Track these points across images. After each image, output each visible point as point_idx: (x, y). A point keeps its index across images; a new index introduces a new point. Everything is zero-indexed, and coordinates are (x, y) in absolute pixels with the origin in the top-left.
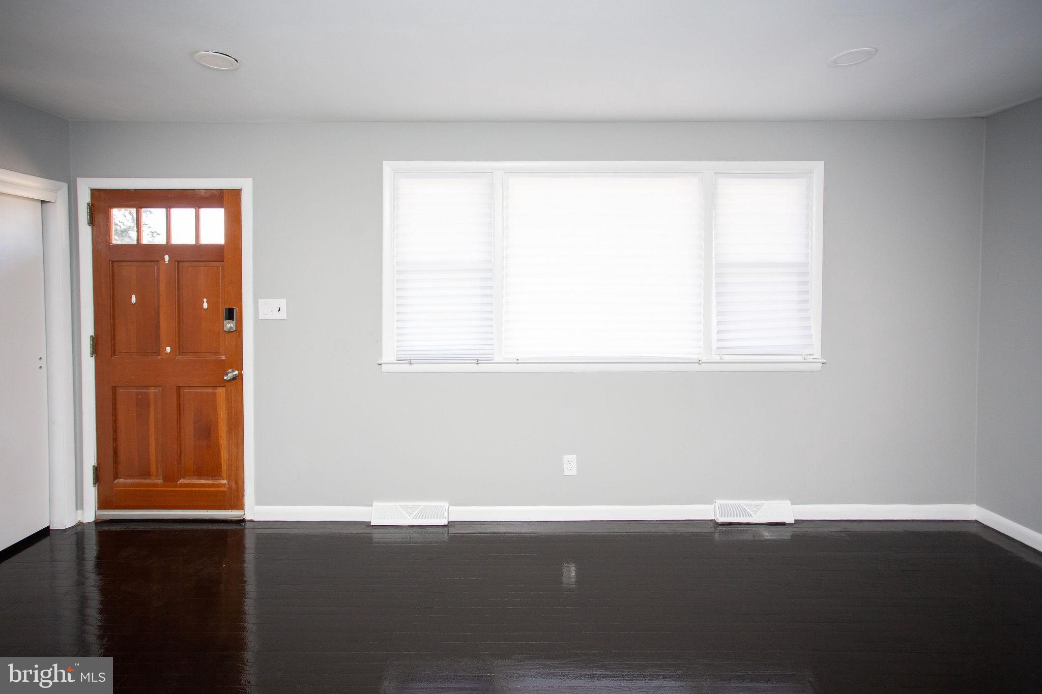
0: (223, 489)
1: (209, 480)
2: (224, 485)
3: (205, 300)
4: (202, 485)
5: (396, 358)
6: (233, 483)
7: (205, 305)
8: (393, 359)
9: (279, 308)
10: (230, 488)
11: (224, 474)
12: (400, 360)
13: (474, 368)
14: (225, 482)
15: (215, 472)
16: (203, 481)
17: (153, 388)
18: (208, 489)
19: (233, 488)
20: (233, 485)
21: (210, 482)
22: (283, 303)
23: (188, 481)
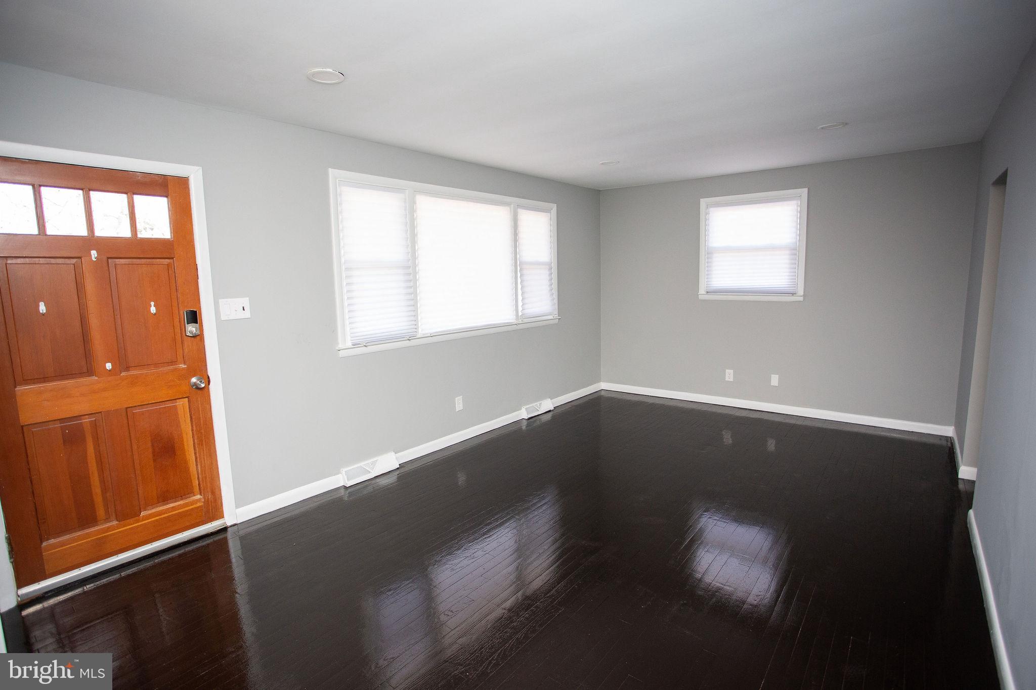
0: (199, 504)
1: (178, 501)
2: (199, 500)
3: (152, 303)
4: (173, 508)
5: (351, 344)
6: (210, 494)
7: (153, 310)
8: (349, 344)
9: (243, 308)
10: (207, 502)
11: (196, 489)
12: (355, 345)
13: (407, 343)
14: (198, 497)
15: (184, 491)
16: (171, 505)
17: (87, 416)
18: (180, 511)
19: (210, 499)
20: (210, 497)
21: (181, 502)
22: (245, 301)
23: (153, 511)
